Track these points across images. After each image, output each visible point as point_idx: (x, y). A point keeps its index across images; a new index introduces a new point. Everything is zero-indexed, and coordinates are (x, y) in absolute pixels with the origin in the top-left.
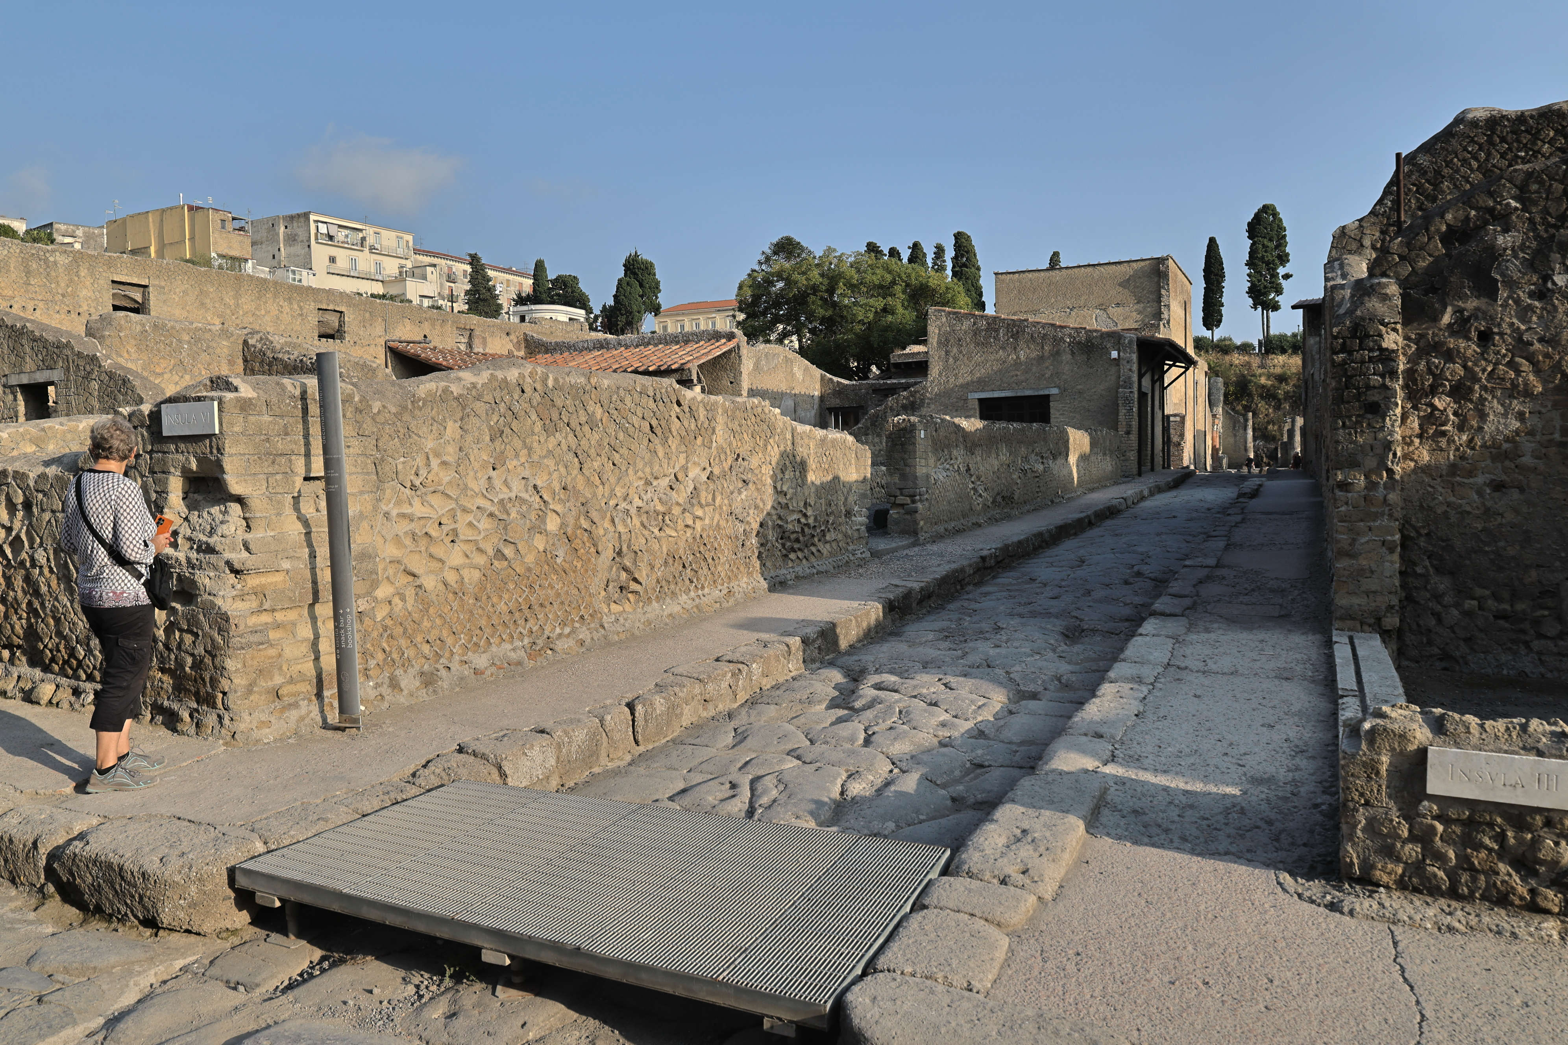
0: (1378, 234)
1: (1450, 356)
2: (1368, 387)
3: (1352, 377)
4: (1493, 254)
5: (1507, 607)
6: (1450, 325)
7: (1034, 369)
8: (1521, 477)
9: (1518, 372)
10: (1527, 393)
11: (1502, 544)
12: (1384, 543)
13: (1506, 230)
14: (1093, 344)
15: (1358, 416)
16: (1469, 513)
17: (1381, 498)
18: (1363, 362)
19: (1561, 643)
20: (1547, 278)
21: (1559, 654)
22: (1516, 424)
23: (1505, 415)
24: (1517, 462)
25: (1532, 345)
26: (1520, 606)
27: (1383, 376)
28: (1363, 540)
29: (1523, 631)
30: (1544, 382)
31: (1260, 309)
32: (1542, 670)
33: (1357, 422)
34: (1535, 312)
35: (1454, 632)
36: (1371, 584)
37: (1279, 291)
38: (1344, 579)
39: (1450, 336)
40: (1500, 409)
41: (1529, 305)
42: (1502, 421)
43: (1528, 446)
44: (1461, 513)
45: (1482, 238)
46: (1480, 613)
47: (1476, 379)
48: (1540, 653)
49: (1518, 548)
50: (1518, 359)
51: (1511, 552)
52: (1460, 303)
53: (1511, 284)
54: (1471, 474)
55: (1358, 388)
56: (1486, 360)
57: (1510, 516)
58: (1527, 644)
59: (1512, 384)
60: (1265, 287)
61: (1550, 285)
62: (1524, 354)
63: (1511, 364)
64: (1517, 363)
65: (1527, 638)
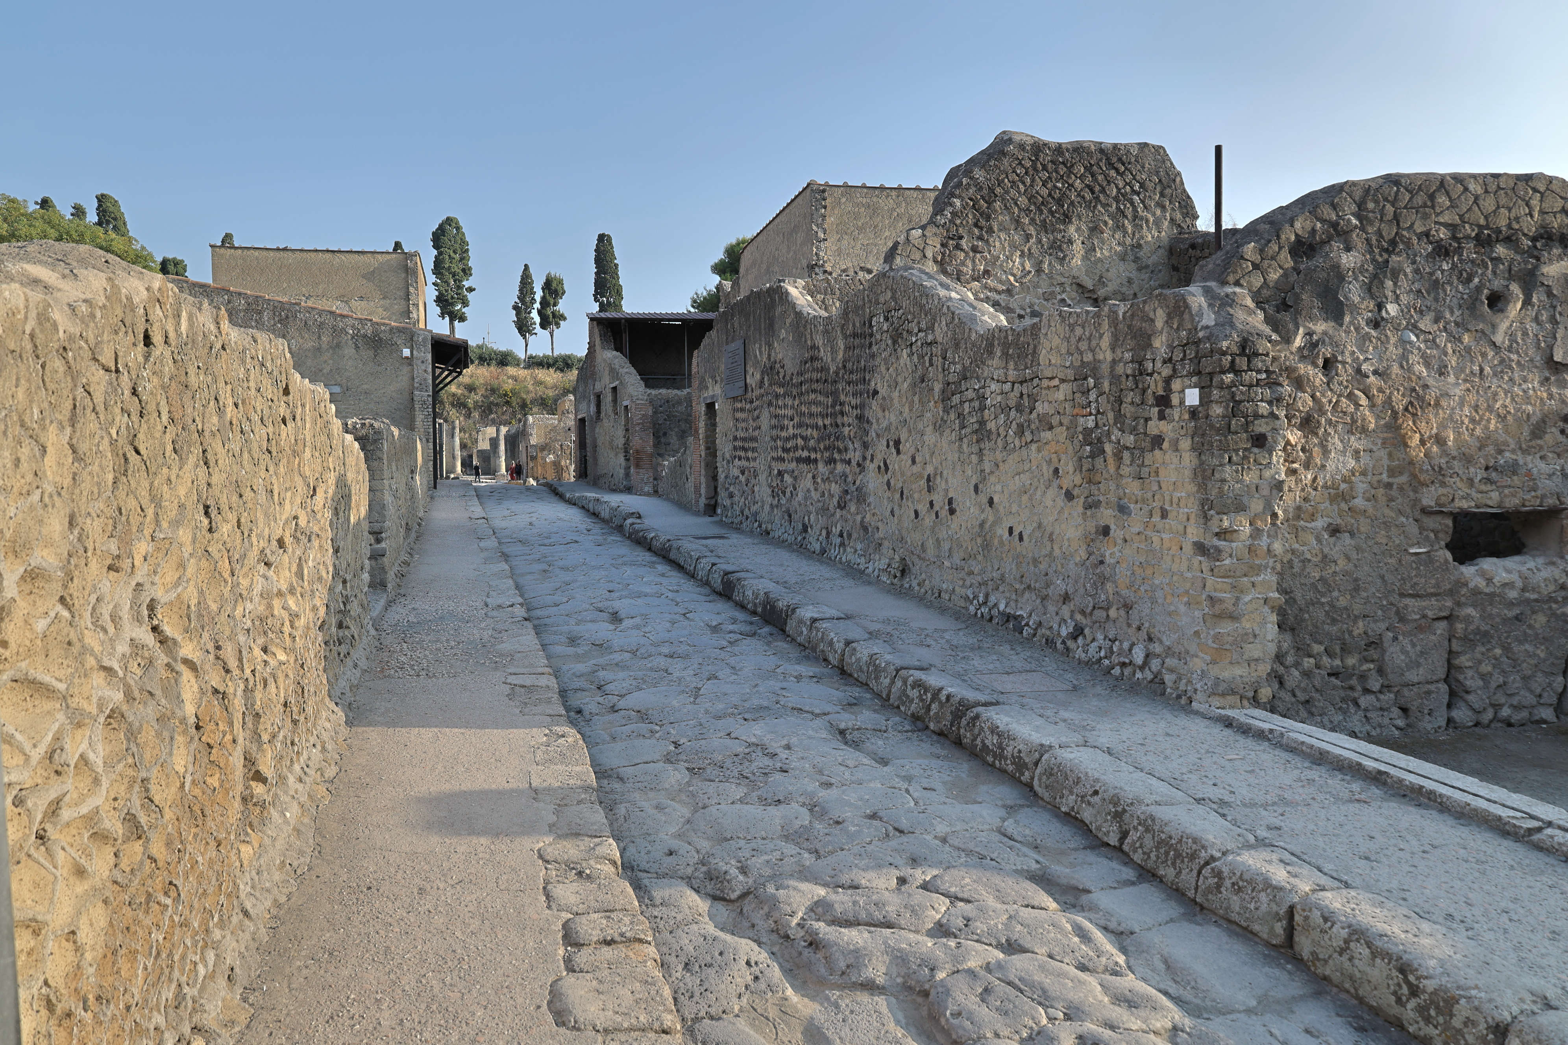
0: (939, 246)
1: (1299, 383)
2: (1257, 416)
3: (1241, 402)
4: (1338, 275)
5: (1338, 662)
6: (1300, 349)
7: (309, 362)
8: (1353, 521)
9: (1357, 405)
10: (1364, 430)
11: (1335, 594)
12: (1266, 601)
13: (1348, 249)
14: (380, 339)
15: (1245, 449)
16: (1309, 561)
17: (1265, 548)
18: (1251, 386)
19: (1382, 697)
20: (1380, 306)
21: (1381, 709)
22: (1352, 463)
23: (1344, 453)
24: (1351, 504)
25: (1368, 377)
26: (1351, 661)
27: (1270, 403)
28: (1247, 598)
29: (1352, 688)
30: (1378, 417)
31: (447, 319)
32: (1368, 727)
33: (1245, 458)
34: (1371, 342)
35: (1294, 696)
36: (1254, 650)
37: (465, 304)
38: (1228, 647)
39: (1300, 361)
40: (1340, 446)
41: (1367, 333)
42: (1341, 459)
43: (1361, 486)
44: (1303, 561)
45: (1327, 255)
46: (1317, 671)
47: (1322, 412)
48: (1366, 710)
49: (1349, 597)
50: (1356, 392)
51: (1343, 602)
52: (1311, 325)
53: (1355, 309)
54: (1312, 517)
55: (1246, 417)
56: (1331, 390)
57: (1342, 563)
58: (1357, 704)
59: (1352, 418)
60: (452, 298)
61: (1384, 314)
62: (1361, 387)
63: (1351, 396)
64: (1356, 396)
65: (1356, 695)
